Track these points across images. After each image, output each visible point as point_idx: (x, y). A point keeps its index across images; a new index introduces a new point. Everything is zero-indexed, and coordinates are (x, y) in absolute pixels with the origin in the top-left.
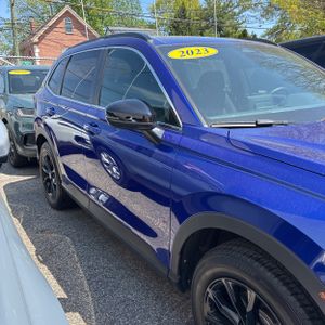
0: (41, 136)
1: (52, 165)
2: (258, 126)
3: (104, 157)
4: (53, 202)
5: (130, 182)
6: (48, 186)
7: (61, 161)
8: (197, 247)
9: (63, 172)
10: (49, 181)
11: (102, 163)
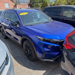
0: (1, 26)
1: (3, 31)
2: (31, 25)
3: (13, 30)
4: (4, 37)
5: (17, 34)
6: (3, 35)
7: (5, 30)
8: (23, 41)
9: (5, 32)
10: (3, 34)
11: (12, 31)
